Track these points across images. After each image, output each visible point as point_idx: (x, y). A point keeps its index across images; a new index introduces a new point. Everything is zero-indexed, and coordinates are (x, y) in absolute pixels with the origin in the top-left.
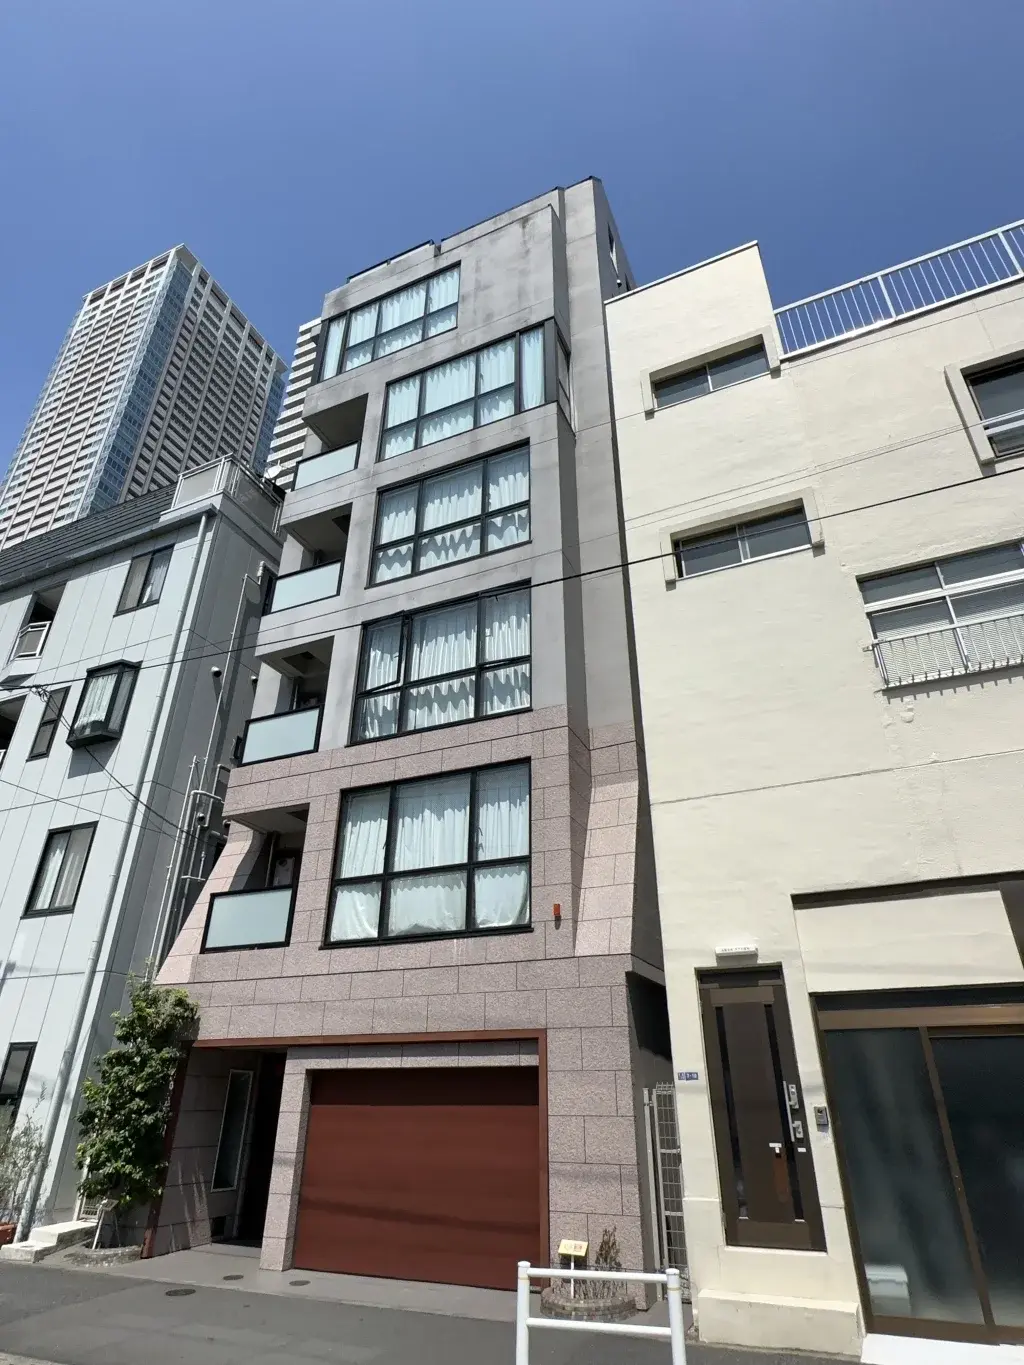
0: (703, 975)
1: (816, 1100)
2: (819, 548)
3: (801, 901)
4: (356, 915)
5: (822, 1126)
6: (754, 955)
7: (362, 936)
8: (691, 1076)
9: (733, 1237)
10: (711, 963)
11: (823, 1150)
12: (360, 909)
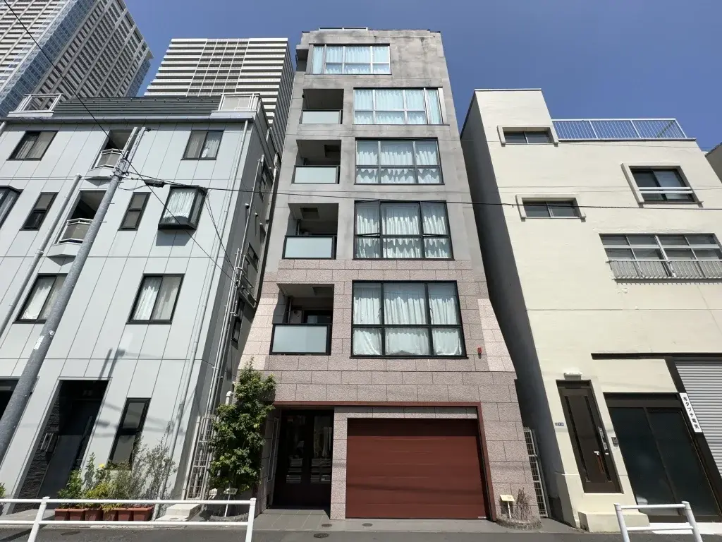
0: (559, 383)
1: (611, 435)
2: (583, 219)
3: (596, 356)
4: (367, 343)
5: (615, 444)
6: (579, 376)
7: (371, 353)
8: (561, 424)
9: (586, 490)
10: (562, 378)
11: (617, 454)
12: (369, 340)
